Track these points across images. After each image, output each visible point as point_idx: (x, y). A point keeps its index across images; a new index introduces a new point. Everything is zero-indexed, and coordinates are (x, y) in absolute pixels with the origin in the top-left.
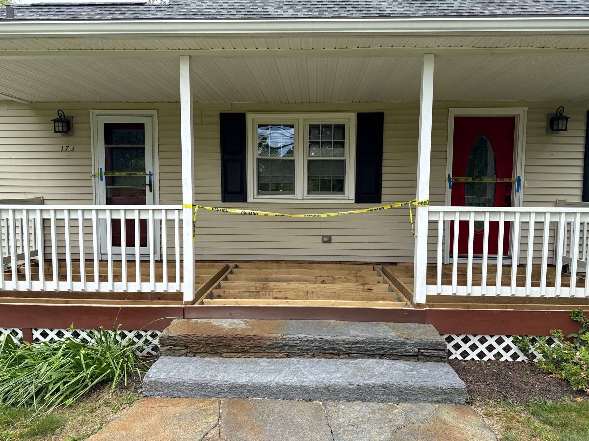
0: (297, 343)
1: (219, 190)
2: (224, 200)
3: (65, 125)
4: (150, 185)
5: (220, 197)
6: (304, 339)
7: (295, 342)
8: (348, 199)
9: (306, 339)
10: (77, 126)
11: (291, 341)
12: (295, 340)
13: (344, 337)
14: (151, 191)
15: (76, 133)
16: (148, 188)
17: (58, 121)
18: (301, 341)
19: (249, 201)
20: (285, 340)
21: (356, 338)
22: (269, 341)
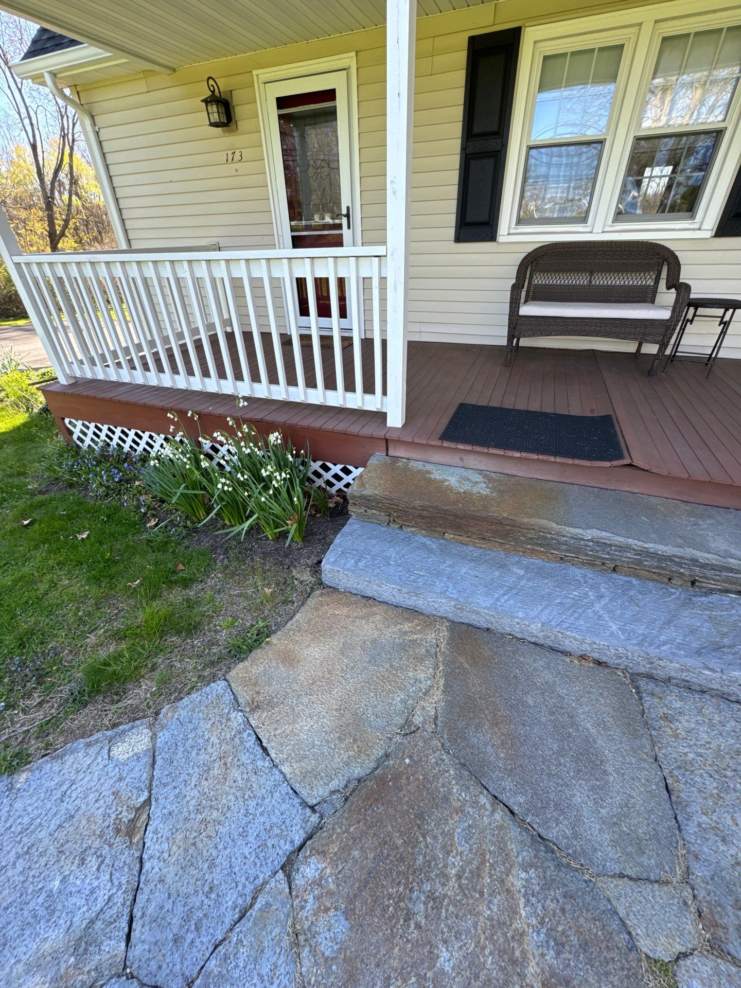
0: (586, 546)
1: (452, 219)
2: (458, 239)
3: (222, 109)
4: (348, 216)
5: (452, 232)
6: (602, 541)
7: (582, 543)
8: (700, 229)
9: (608, 542)
10: (240, 111)
11: (577, 539)
12: (585, 540)
13: (698, 554)
14: (349, 227)
15: (239, 123)
16: (344, 221)
17: (211, 101)
18: (598, 542)
19: (500, 239)
20: (564, 536)
21: (724, 561)
22: (531, 531)
